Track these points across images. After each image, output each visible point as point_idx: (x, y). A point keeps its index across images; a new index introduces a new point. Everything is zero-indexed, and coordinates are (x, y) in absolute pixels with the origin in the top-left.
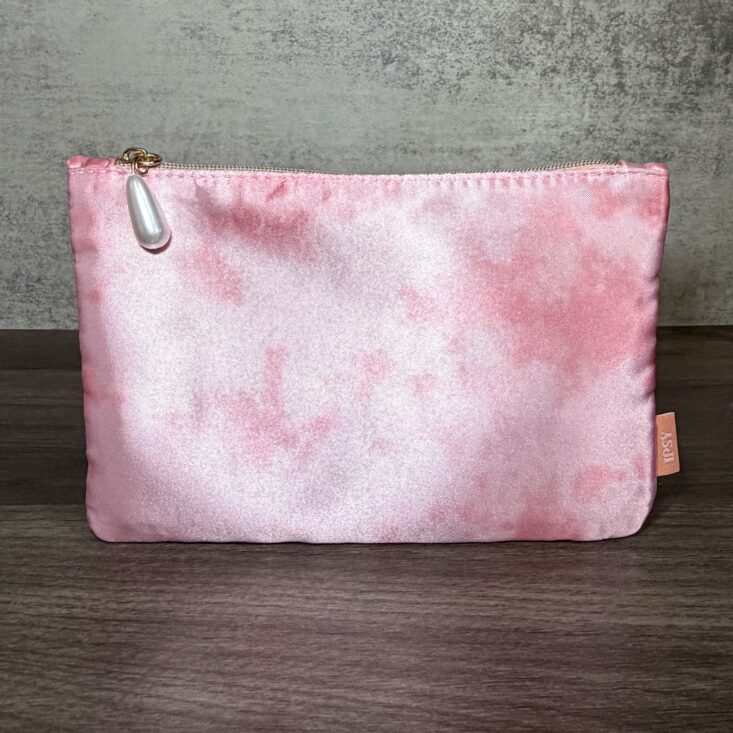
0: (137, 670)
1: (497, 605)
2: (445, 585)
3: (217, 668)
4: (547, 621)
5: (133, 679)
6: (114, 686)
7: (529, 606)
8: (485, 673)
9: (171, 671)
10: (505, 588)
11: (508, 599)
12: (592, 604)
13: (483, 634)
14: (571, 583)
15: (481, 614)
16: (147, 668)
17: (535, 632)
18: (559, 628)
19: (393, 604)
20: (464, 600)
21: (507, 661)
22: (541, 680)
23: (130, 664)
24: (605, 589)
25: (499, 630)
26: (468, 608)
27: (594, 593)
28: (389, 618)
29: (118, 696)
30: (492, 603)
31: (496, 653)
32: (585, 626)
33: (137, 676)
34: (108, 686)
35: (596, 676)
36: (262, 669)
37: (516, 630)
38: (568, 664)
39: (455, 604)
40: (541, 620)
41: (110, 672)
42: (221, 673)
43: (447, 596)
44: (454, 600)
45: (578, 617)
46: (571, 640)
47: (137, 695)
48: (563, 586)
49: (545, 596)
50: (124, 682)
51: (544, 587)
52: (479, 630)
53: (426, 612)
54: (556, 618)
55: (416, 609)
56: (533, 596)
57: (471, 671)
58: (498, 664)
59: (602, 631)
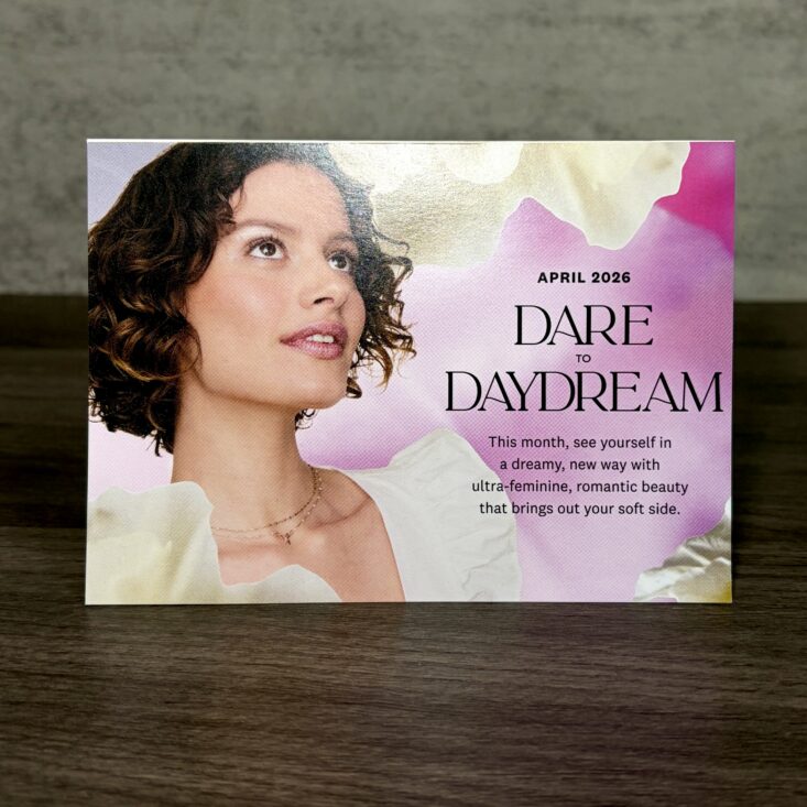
0: (66, 737)
1: (597, 676)
2: (525, 646)
3: (177, 740)
4: (670, 700)
5: (57, 748)
6: (30, 755)
7: (649, 679)
8: (563, 761)
9: (113, 740)
10: (615, 654)
11: (617, 669)
12: (742, 679)
13: (571, 713)
14: (717, 651)
15: (572, 686)
16: (80, 735)
17: (647, 713)
18: (685, 709)
19: (445, 669)
20: (550, 667)
21: (600, 748)
22: (644, 773)
23: (57, 729)
24: (767, 660)
25: (597, 709)
26: (554, 678)
27: (750, 665)
28: (436, 687)
29: (34, 767)
30: (593, 673)
31: (585, 737)
32: (725, 707)
33: (64, 744)
34: (22, 755)
35: (726, 771)
36: (240, 744)
37: (621, 709)
38: (689, 755)
39: (535, 671)
40: (659, 698)
41: (28, 737)
42: (183, 746)
43: (527, 660)
44: (535, 667)
45: (719, 695)
46: (700, 725)
47: (61, 766)
48: (703, 654)
49: (674, 666)
50: (46, 751)
51: (675, 654)
52: (565, 707)
53: (491, 680)
54: (683, 696)
55: (476, 677)
56: (656, 665)
57: (544, 759)
58: (584, 751)
59: (749, 715)
